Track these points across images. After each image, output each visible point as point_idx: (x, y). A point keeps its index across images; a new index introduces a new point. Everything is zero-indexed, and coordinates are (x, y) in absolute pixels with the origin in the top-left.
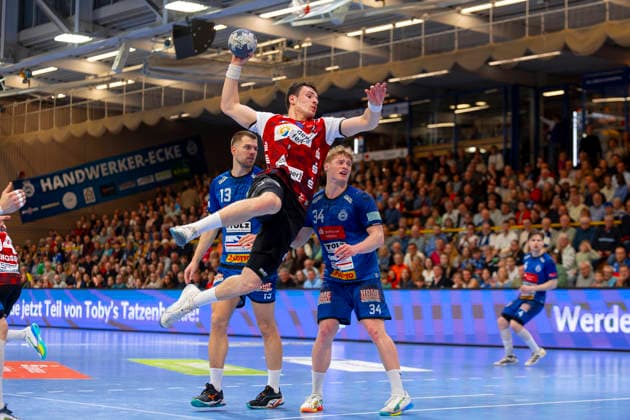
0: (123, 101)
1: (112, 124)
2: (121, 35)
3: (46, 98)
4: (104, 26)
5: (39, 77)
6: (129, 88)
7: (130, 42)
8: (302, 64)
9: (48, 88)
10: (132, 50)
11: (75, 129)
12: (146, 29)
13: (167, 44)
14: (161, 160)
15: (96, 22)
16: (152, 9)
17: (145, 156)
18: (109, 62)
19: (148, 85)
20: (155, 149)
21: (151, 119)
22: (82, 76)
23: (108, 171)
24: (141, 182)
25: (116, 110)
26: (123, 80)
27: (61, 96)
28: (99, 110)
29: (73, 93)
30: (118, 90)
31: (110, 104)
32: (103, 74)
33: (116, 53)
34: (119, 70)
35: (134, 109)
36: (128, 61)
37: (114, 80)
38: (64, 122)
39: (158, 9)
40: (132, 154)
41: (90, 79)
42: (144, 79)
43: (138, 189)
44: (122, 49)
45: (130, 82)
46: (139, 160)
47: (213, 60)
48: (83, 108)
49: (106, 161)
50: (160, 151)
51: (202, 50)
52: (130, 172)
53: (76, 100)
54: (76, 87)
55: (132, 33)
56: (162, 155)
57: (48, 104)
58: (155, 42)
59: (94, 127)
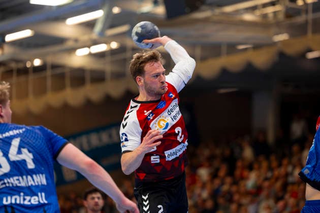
0: (107, 67)
1: (94, 92)
3: (21, 66)
5: (14, 43)
6: (113, 52)
8: (306, 22)
9: (23, 55)
10: (116, 10)
11: (54, 99)
13: (156, 2)
18: (90, 25)
22: (61, 41)
25: (98, 77)
27: (37, 62)
28: (79, 77)
29: (50, 60)
30: (101, 55)
31: (93, 72)
32: (85, 38)
33: (99, 14)
34: (102, 33)
35: (119, 76)
36: (112, 22)
37: (95, 43)
38: (41, 91)
41: (70, 44)
44: (106, 8)
45: (114, 45)
47: (206, 20)
48: (62, 76)
49: (87, 132)
51: (195, 8)
53: (55, 67)
54: (55, 53)
57: (24, 71)
59: (73, 96)
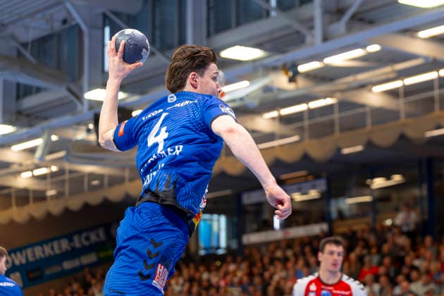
0: (47, 188)
1: (36, 210)
2: (45, 124)
4: (28, 116)
6: (53, 175)
7: (52, 130)
10: (54, 138)
12: (67, 118)
13: (89, 131)
14: (86, 243)
15: (19, 113)
16: (72, 98)
17: (71, 240)
18: (32, 151)
19: (71, 172)
20: (80, 233)
21: (75, 204)
22: (7, 165)
23: (34, 256)
24: (67, 265)
25: (40, 197)
26: (46, 167)
28: (24, 197)
30: (43, 177)
31: (34, 191)
32: (28, 162)
33: (38, 142)
34: (42, 158)
36: (51, 148)
37: (37, 167)
39: (79, 97)
40: (58, 238)
41: (15, 168)
42: (67, 166)
43: (64, 273)
44: (45, 136)
45: (54, 169)
46: (65, 244)
48: (9, 196)
49: (32, 246)
50: (84, 235)
52: (56, 256)
55: (55, 122)
56: (87, 239)
58: (77, 130)
59: (19, 214)
